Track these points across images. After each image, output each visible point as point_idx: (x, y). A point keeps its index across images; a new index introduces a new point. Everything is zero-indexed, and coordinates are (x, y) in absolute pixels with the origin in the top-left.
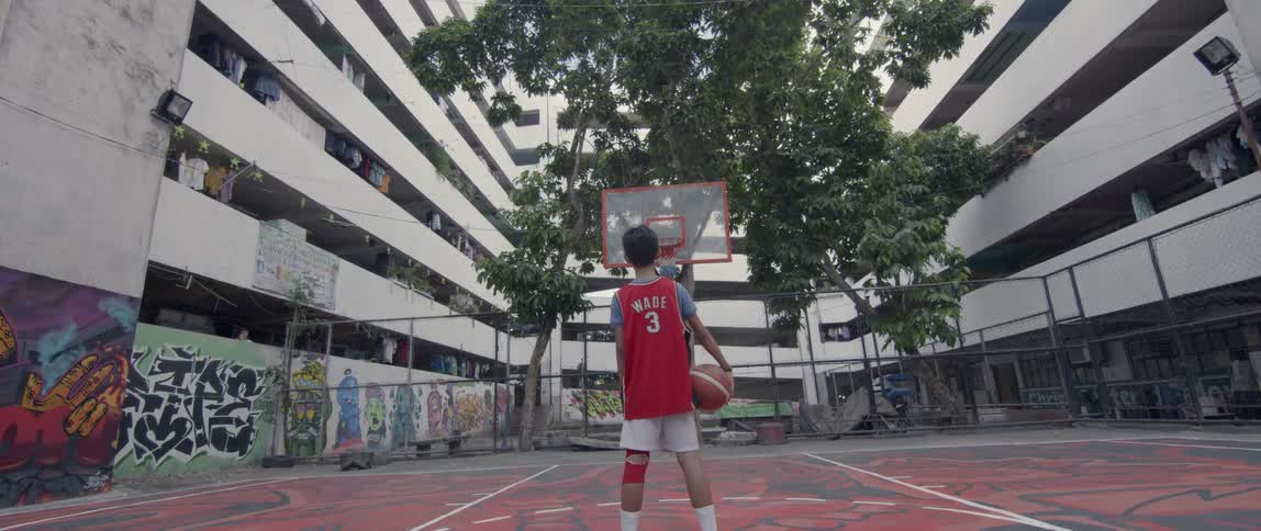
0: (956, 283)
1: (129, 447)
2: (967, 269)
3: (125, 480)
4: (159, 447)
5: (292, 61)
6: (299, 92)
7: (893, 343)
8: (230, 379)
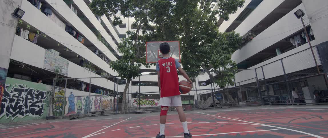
0: (234, 70)
1: (4, 113)
2: (237, 67)
3: (3, 123)
4: (14, 114)
5: (56, 4)
6: (57, 13)
7: (219, 85)
8: (36, 94)
